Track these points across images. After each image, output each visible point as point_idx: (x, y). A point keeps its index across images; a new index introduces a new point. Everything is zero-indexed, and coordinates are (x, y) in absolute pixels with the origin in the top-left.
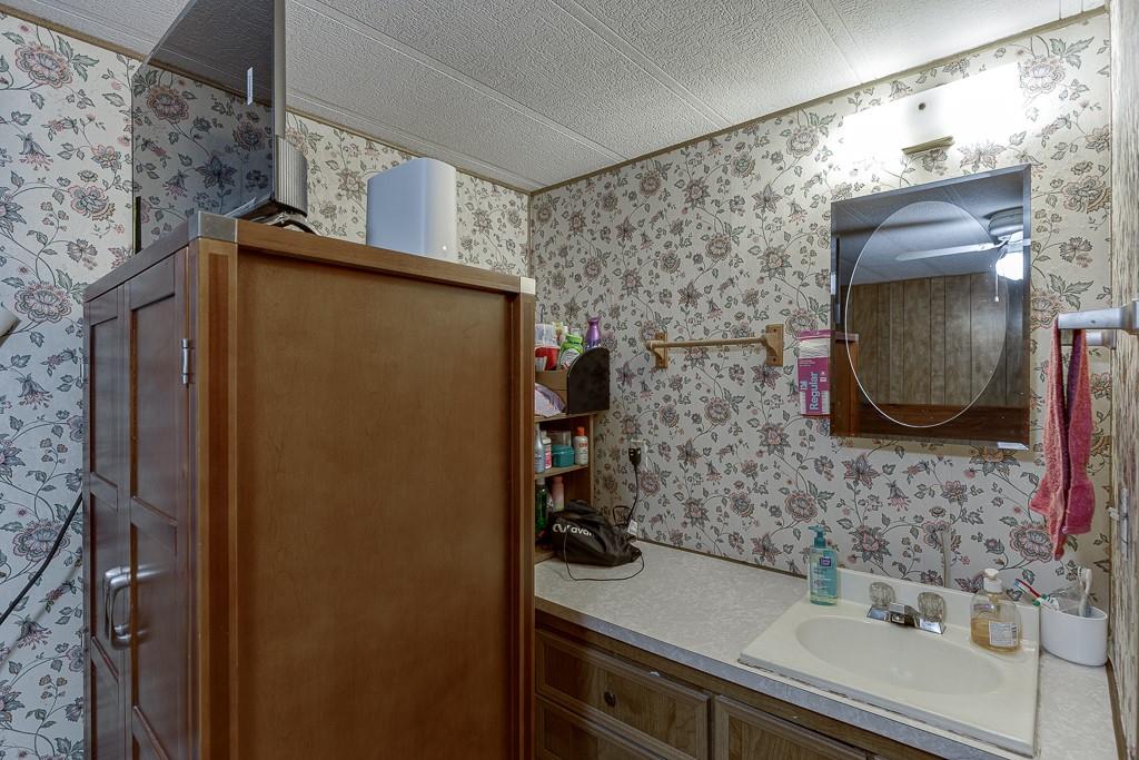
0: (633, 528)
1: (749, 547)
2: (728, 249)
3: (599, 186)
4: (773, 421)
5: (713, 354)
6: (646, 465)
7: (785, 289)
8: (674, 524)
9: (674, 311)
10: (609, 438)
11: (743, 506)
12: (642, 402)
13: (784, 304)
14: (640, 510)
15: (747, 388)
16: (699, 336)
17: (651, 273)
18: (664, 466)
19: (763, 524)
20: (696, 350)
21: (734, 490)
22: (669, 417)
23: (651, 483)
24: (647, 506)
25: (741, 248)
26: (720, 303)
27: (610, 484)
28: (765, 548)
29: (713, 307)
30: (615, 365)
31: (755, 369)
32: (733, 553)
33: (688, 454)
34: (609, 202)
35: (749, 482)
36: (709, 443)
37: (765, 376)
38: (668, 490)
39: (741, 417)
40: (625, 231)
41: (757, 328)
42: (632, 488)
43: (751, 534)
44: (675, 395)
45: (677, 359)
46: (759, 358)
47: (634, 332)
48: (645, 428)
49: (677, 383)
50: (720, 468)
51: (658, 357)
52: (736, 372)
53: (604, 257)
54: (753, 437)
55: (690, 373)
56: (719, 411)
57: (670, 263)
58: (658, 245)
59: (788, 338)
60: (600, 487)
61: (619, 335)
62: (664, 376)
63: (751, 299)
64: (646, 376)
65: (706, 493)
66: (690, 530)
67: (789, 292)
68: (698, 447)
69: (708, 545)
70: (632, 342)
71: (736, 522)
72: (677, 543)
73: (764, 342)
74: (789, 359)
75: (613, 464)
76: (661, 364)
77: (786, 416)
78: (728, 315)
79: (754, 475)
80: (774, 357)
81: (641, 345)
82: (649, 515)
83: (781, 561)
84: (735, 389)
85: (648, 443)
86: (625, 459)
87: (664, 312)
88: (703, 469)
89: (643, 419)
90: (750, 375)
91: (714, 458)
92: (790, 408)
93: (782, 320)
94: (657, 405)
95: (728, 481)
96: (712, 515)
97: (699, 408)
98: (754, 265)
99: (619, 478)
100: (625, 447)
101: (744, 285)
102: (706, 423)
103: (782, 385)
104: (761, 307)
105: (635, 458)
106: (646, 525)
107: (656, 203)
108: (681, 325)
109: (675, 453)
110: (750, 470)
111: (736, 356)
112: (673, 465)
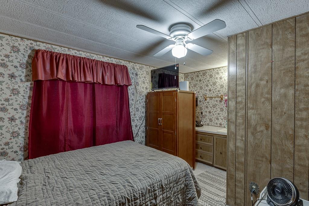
0: (201, 123)
1: (218, 124)
2: (216, 84)
3: (196, 74)
5: (213, 98)
6: (203, 114)
7: (223, 90)
8: (208, 122)
9: (208, 92)
10: (197, 110)
11: (218, 119)
12: (203, 105)
13: (223, 92)
14: (203, 120)
15: (218, 103)
16: (211, 96)
17: (204, 87)
18: (206, 114)
19: (220, 121)
20: (211, 98)
22: (207, 107)
23: (204, 117)
24: (204, 120)
25: (217, 84)
26: (214, 91)
27: (198, 117)
28: (221, 124)
29: (213, 92)
30: (199, 100)
31: (219, 100)
32: (216, 125)
33: (210, 112)
34: (198, 76)
35: (218, 116)
36: (213, 111)
37: (221, 101)
38: (207, 117)
39: (217, 107)
40: (200, 81)
41: (220, 95)
42: (201, 118)
43: (219, 123)
44: (208, 104)
45: (208, 99)
46: (220, 99)
47: (201, 95)
48: (203, 109)
49: (208, 103)
50: (214, 114)
51: (205, 99)
52: (217, 101)
53: (197, 84)
54: (219, 110)
55: (210, 101)
56: (214, 106)
57: (207, 86)
58: (205, 83)
59: (224, 96)
60: (196, 118)
61: (199, 96)
62: (206, 101)
63: (219, 91)
64: (203, 102)
65: (212, 117)
66: (210, 123)
68: (211, 111)
69: (213, 125)
70: (201, 97)
71: (217, 121)
72: (208, 125)
73: (220, 97)
74: (224, 99)
75: (198, 114)
76: (206, 100)
77: (223, 107)
78: (216, 93)
79: (219, 115)
80: (222, 99)
81: (203, 97)
82: (204, 121)
83: (223, 126)
84: (216, 103)
85: (204, 111)
86: (200, 113)
87: (206, 92)
88: (212, 114)
89: (203, 108)
90: (218, 101)
91: (213, 113)
93: (223, 94)
94: (205, 105)
95: (215, 116)
96: (213, 120)
97: (211, 106)
98: (219, 87)
99: (199, 116)
100: (200, 112)
101: (218, 89)
102: (212, 108)
103: (223, 102)
104: (220, 92)
105: (202, 113)
106: (203, 122)
107: (205, 77)
108: (209, 94)
109: (208, 112)
110: (219, 114)
111: (217, 99)
112: (208, 114)
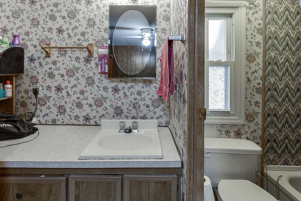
0: (34, 120)
1: (81, 119)
2: (75, 16)
4: (90, 75)
5: (69, 53)
6: (41, 95)
7: (94, 32)
8: (52, 116)
9: (54, 35)
10: (23, 85)
11: (79, 105)
12: (39, 70)
13: (94, 37)
14: (38, 112)
15: (81, 65)
16: (64, 45)
17: (44, 20)
18: (48, 94)
19: (87, 110)
20: (62, 50)
21: (76, 100)
22: (51, 76)
23: (42, 102)
24: (41, 111)
25: (80, 16)
26: (72, 34)
27: (24, 104)
28: (87, 118)
29: (69, 36)
30: (27, 55)
31: (84, 58)
32: (76, 122)
33: (59, 89)
35: (82, 97)
36: (67, 84)
37: (87, 60)
38: (50, 103)
39: (79, 75)
41: (85, 44)
42: (34, 105)
43: (82, 114)
44: (54, 67)
45: (55, 54)
46: (86, 54)
47: (36, 42)
48: (40, 80)
49: (55, 63)
50: (71, 93)
51: (47, 52)
52: (77, 59)
53: (22, 10)
54: (83, 81)
55: (60, 59)
56: (71, 73)
57: (53, 18)
58: (48, 10)
59: (95, 48)
60: (19, 106)
61: (29, 43)
62: (47, 60)
63: (83, 34)
64: (41, 60)
65: (66, 103)
66: (60, 117)
67: (95, 33)
68: (63, 86)
69: (66, 121)
70: (35, 46)
71: (77, 111)
72: (54, 123)
73: (87, 48)
74: (95, 55)
75: (25, 96)
76: (48, 55)
77: (94, 74)
78: (75, 39)
79: (83, 94)
80: (91, 54)
81: (39, 48)
82: (42, 114)
83: (92, 122)
84: (77, 65)
85: (42, 86)
86: (31, 93)
87: (50, 36)
89: (40, 78)
90: (82, 60)
91: (69, 89)
92: (95, 71)
93: (93, 42)
94: (46, 71)
95: (74, 97)
96: (68, 110)
97: (63, 72)
98: (84, 23)
99: (28, 101)
100: (31, 88)
101: (80, 29)
102: (66, 77)
103: (93, 64)
104: (86, 37)
105: (36, 92)
106: (41, 118)
108: (56, 41)
109: (53, 89)
110: (82, 92)
111: (78, 53)
112: (53, 94)
